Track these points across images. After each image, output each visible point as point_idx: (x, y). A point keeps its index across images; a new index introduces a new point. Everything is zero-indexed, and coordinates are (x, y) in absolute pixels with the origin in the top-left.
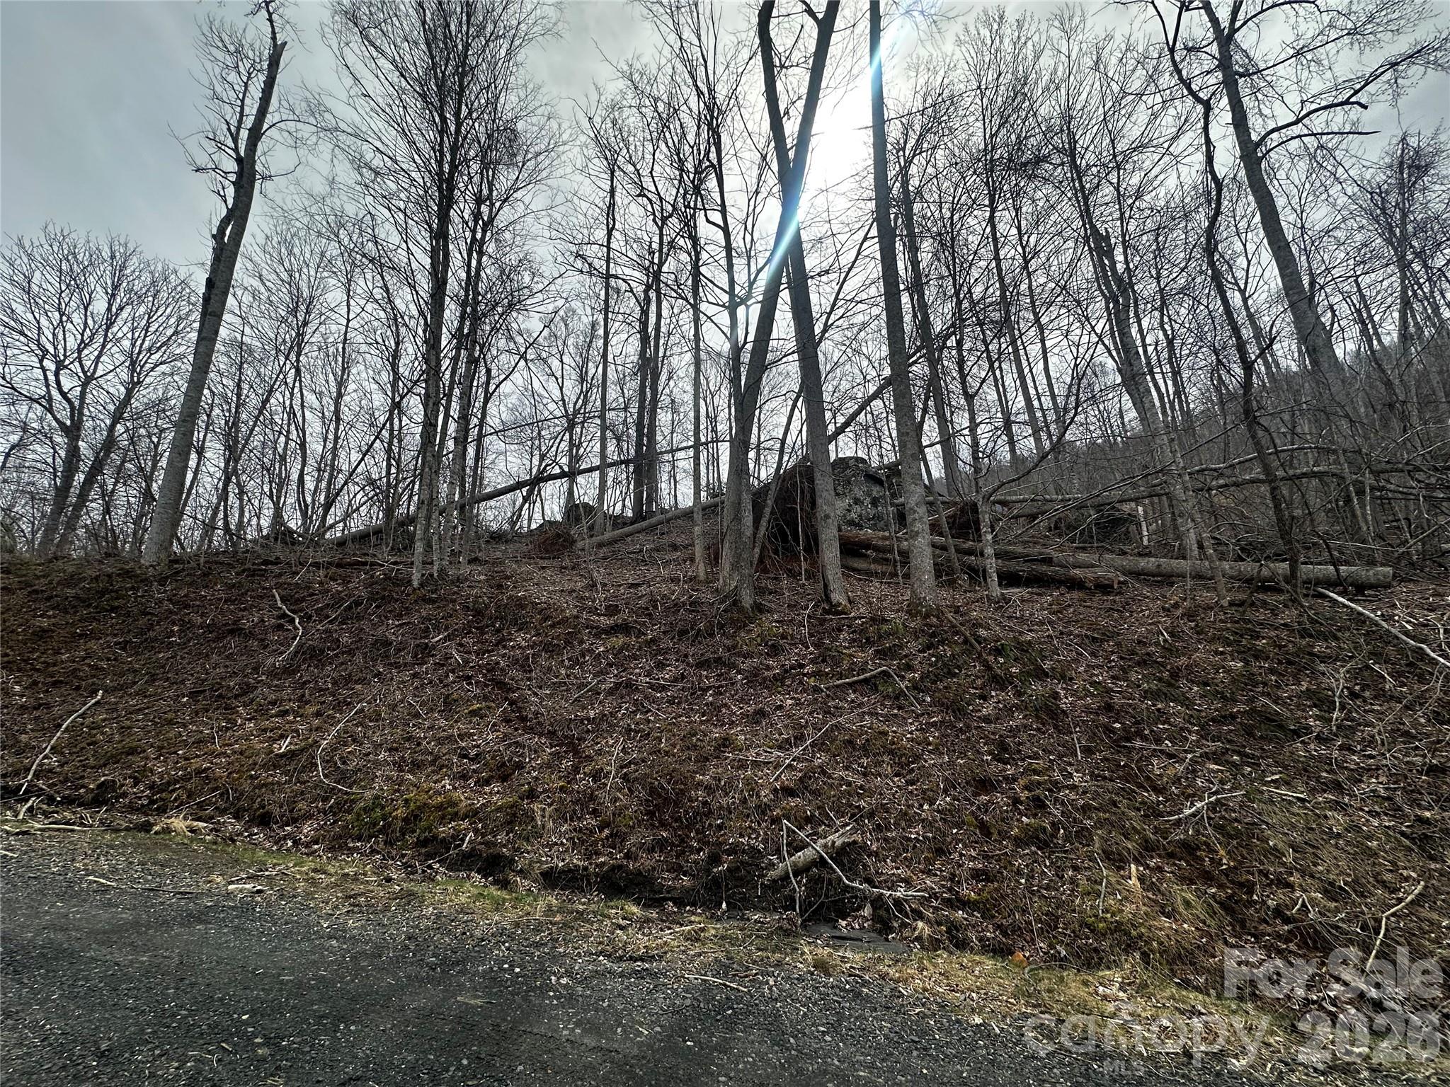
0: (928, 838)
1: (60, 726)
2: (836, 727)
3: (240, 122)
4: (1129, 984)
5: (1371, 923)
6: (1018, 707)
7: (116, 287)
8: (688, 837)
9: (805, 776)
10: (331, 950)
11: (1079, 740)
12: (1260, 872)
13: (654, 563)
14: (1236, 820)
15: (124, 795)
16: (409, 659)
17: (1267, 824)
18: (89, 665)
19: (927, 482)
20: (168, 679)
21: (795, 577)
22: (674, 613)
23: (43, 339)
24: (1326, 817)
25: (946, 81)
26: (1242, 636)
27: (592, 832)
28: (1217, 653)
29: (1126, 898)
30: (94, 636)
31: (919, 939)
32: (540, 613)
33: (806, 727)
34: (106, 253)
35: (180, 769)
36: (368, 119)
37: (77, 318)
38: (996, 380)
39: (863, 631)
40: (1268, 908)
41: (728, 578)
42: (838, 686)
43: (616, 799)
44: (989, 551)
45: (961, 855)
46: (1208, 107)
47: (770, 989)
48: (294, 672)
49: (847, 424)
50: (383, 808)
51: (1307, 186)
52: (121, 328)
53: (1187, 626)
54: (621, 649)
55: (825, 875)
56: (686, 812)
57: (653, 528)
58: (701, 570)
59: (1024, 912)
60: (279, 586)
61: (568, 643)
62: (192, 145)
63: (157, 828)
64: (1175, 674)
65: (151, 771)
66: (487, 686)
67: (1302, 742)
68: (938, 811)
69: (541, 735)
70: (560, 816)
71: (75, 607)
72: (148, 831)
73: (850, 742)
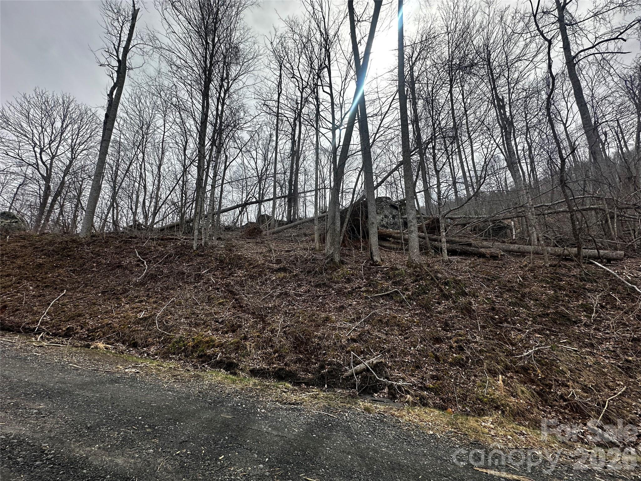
0: (413, 361)
1: (49, 304)
2: (375, 314)
3: (119, 44)
4: (495, 422)
5: (602, 403)
6: (454, 308)
7: (65, 116)
8: (311, 358)
9: (361, 334)
10: (169, 395)
11: (480, 322)
12: (555, 380)
13: (297, 241)
14: (546, 358)
15: (77, 333)
16: (193, 280)
17: (560, 360)
18: (60, 279)
19: (417, 208)
20: (92, 286)
21: (358, 249)
22: (306, 263)
23: (35, 138)
24: (585, 358)
25: (432, 26)
26: (554, 280)
27: (271, 355)
28: (542, 287)
29: (496, 389)
30: (61, 267)
31: (408, 402)
32: (248, 262)
33: (361, 313)
34: (61, 101)
35: (99, 323)
36: (175, 43)
37: (49, 130)
38: (450, 163)
39: (387, 274)
40: (558, 395)
41: (329, 249)
42: (376, 297)
43: (281, 341)
44: (444, 240)
45: (427, 369)
46: (550, 42)
47: (346, 417)
48: (145, 284)
49: (382, 182)
50: (184, 342)
51: (596, 77)
52: (67, 134)
53: (530, 275)
54: (283, 278)
55: (369, 375)
56: (310, 347)
57: (295, 226)
58: (317, 245)
59: (453, 393)
60: (137, 248)
61: (260, 275)
62: (98, 54)
63: (92, 347)
64: (523, 296)
65: (88, 323)
66: (226, 292)
67: (578, 326)
68: (418, 351)
69: (249, 314)
70: (258, 347)
71: (52, 254)
72: (89, 348)
73: (380, 320)
